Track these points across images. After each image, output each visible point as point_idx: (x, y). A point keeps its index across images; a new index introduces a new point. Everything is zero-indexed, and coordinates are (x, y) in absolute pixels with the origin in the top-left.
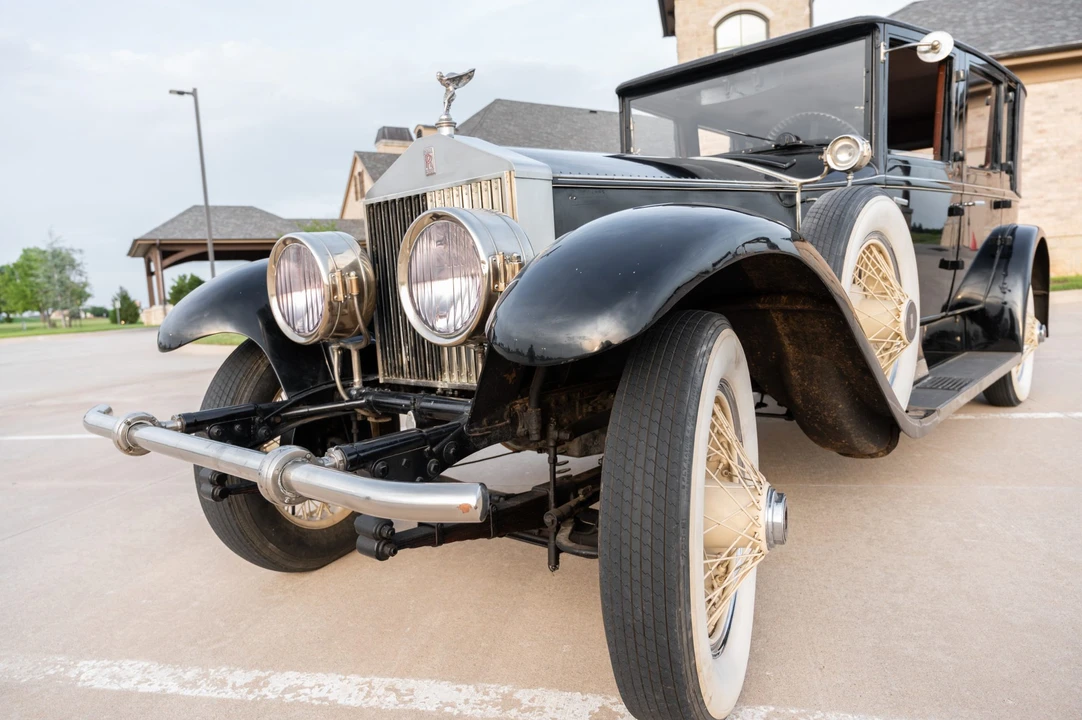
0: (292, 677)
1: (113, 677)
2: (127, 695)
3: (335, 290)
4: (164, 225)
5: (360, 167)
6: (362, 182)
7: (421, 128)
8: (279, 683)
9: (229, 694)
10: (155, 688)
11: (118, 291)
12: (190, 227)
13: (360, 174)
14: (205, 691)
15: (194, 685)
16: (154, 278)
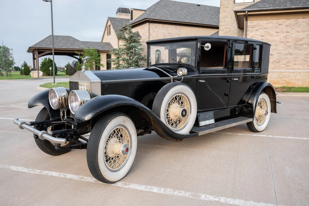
0: (47, 172)
1: (17, 169)
2: (19, 171)
3: (60, 100)
4: (40, 42)
5: (109, 23)
6: (110, 29)
7: (133, 10)
8: (45, 172)
9: (36, 173)
10: (24, 171)
11: (24, 63)
12: (48, 43)
13: (109, 25)
14: (32, 172)
15: (30, 171)
16: (35, 60)
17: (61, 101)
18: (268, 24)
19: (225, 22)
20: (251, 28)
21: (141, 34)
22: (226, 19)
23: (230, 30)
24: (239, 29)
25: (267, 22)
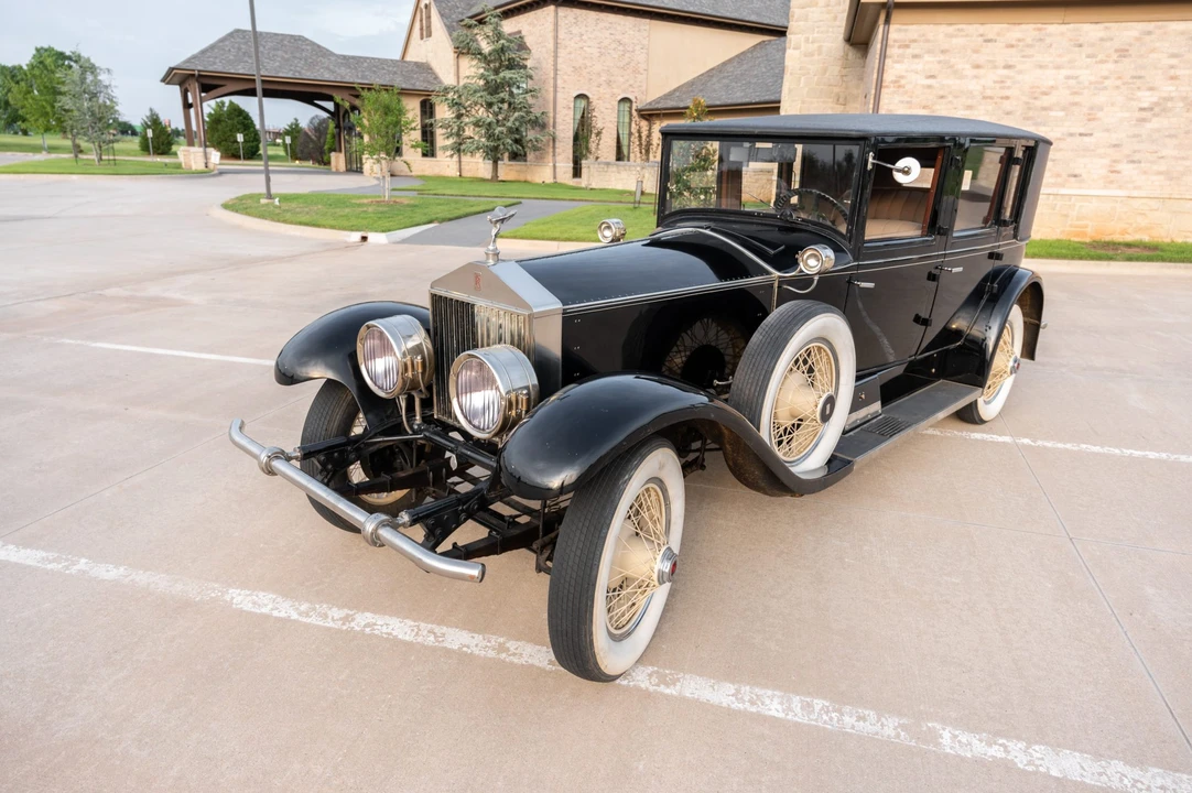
1: (254, 603)
3: (406, 370)
4: (203, 52)
6: (429, 17)
8: (362, 620)
10: (283, 615)
11: (148, 114)
12: (231, 57)
13: (426, 6)
14: (314, 620)
15: (307, 615)
16: (192, 111)
17: (410, 374)
18: (950, 36)
19: (806, 20)
20: (900, 47)
21: (529, 41)
22: (811, 9)
23: (820, 48)
24: (847, 46)
25: (951, 29)
